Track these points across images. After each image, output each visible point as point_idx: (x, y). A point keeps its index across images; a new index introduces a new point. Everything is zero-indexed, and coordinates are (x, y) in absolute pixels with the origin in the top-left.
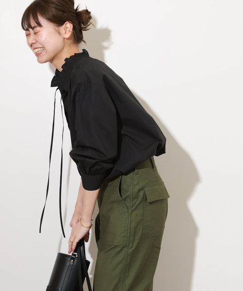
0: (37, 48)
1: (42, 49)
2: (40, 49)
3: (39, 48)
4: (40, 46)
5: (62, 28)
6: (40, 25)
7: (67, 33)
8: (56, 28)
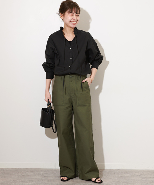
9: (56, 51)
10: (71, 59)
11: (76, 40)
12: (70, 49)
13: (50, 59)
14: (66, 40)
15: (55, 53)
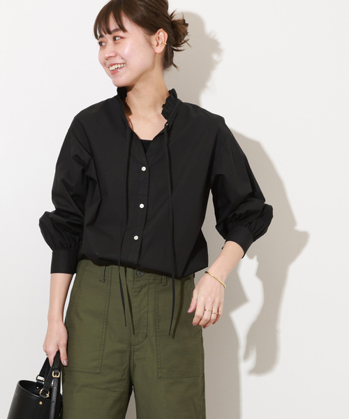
0: (115, 64)
1: (122, 65)
2: (119, 66)
3: (118, 64)
4: (121, 61)
5: (154, 38)
6: (122, 29)
7: (159, 46)
8: (147, 36)
9: (91, 173)
10: (142, 206)
11: (166, 138)
12: (144, 169)
13: (72, 196)
14: (133, 135)
15: (89, 179)
